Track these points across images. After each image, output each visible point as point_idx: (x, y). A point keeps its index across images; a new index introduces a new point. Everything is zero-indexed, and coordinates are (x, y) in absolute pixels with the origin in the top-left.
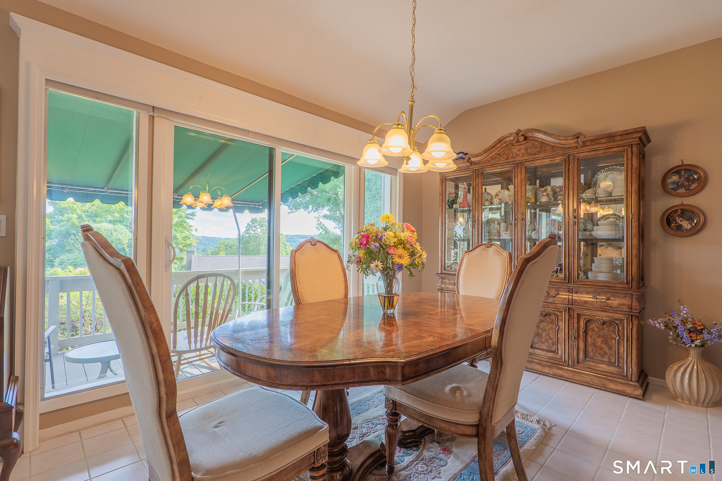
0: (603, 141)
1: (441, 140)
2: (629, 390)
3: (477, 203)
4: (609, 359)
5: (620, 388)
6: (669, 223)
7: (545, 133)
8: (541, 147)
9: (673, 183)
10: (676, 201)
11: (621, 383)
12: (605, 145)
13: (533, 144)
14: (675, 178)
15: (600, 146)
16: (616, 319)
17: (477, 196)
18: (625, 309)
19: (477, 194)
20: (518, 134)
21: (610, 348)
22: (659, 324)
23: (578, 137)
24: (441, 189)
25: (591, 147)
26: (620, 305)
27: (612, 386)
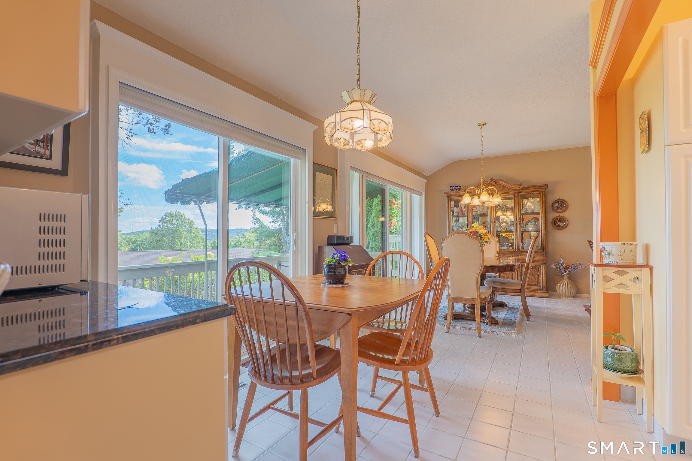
0: (531, 188)
1: (498, 197)
2: (543, 295)
3: (470, 213)
4: (535, 283)
5: (540, 294)
6: (555, 224)
7: (505, 182)
8: (503, 188)
9: (556, 207)
10: (557, 215)
11: (540, 292)
12: (531, 190)
13: (499, 186)
14: (557, 205)
15: (530, 190)
16: (538, 266)
17: (470, 210)
18: (541, 260)
19: (469, 209)
20: (492, 181)
21: (535, 279)
22: (554, 266)
23: (520, 186)
24: (448, 205)
25: (526, 190)
26: (539, 259)
27: (537, 294)
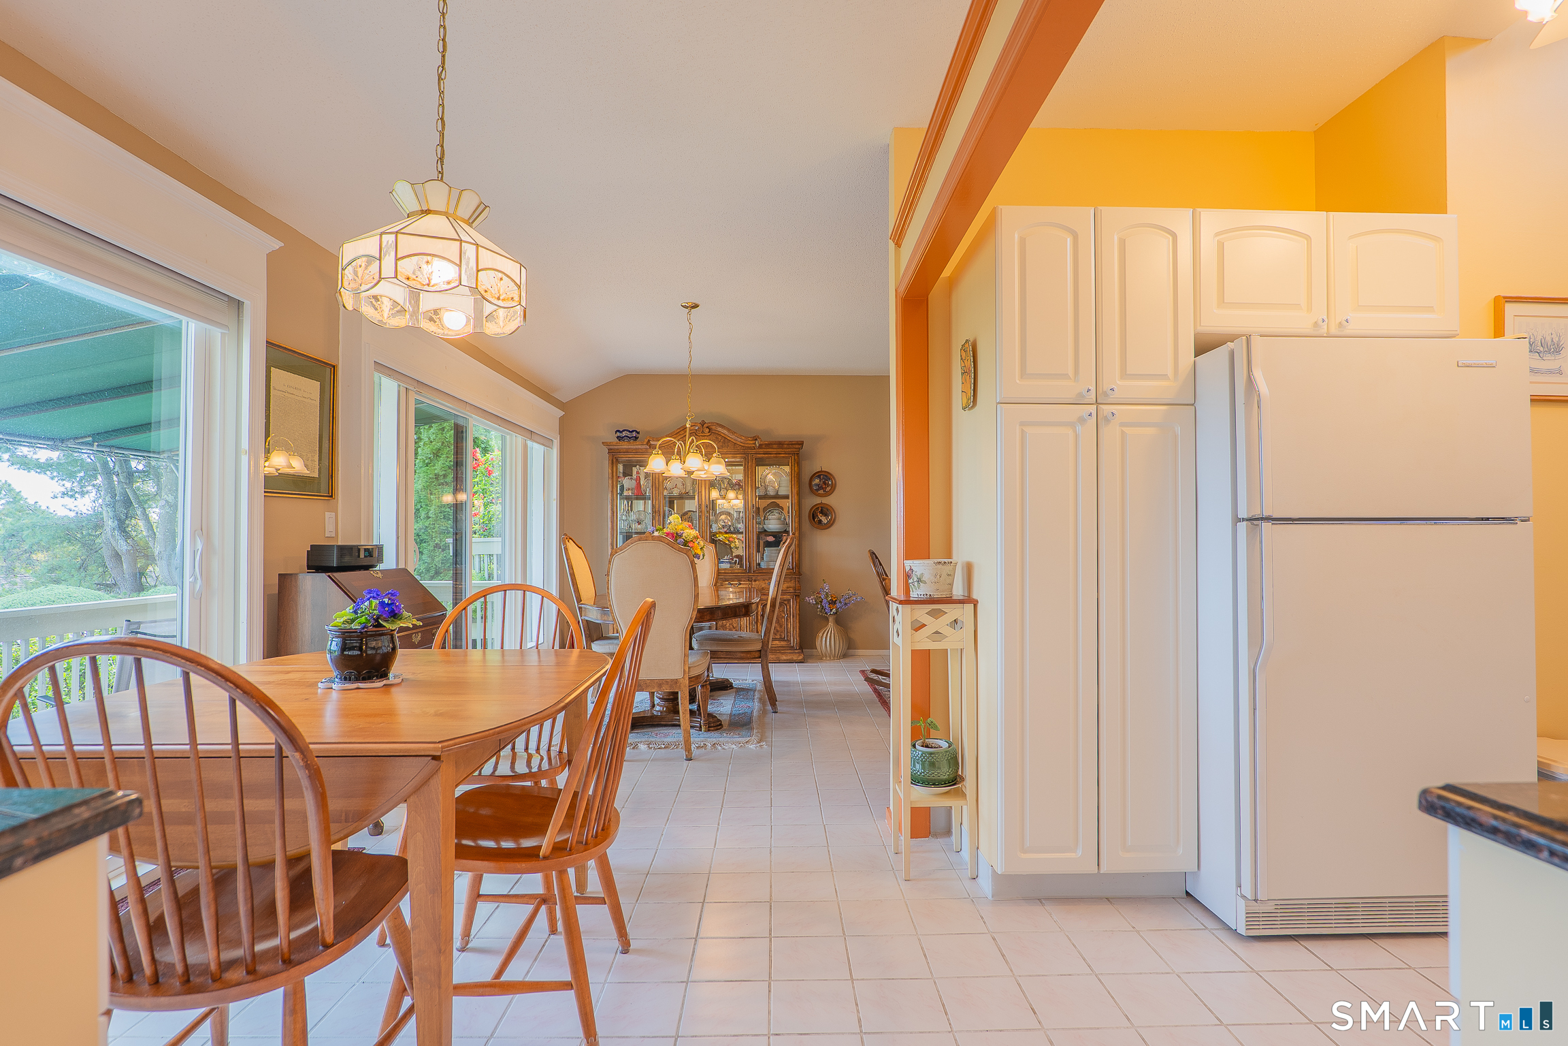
0: (775, 446)
2: (795, 657)
3: (657, 492)
4: (780, 635)
5: (789, 657)
6: (814, 519)
7: (729, 430)
8: (724, 442)
9: (816, 485)
10: (818, 500)
11: (790, 653)
12: (775, 450)
13: (717, 438)
14: (817, 481)
15: (773, 450)
16: (785, 600)
17: (657, 485)
18: (792, 590)
19: (657, 482)
20: (703, 426)
21: (781, 626)
22: (811, 600)
23: (756, 440)
24: (610, 471)
25: (765, 450)
26: (788, 588)
27: (784, 657)
